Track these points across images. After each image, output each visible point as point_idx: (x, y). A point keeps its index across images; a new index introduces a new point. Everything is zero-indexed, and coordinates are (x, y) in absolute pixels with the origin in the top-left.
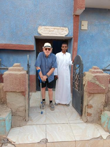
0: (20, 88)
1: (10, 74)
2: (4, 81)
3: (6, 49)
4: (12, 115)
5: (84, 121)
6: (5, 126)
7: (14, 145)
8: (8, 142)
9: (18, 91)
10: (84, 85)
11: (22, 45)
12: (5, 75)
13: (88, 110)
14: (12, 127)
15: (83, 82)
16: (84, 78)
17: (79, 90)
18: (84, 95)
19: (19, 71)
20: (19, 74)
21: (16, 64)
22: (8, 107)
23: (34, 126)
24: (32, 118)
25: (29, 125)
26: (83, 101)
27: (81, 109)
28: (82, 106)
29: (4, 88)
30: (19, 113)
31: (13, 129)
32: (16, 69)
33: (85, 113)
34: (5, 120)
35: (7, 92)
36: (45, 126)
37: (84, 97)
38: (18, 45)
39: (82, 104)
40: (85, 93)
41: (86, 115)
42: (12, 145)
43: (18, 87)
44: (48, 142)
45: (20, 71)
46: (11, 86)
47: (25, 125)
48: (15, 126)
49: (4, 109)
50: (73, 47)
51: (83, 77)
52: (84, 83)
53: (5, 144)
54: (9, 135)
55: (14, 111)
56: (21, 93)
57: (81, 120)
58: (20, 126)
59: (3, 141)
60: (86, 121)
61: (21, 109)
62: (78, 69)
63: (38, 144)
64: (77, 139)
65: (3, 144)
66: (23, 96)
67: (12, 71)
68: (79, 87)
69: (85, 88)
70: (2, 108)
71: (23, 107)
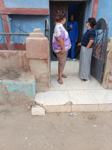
0: (43, 55)
1: (32, 41)
2: (27, 48)
3: (19, 14)
4: (36, 82)
5: (104, 88)
6: (32, 91)
7: (42, 106)
8: (36, 104)
9: (41, 58)
10: (108, 52)
11: (35, 9)
12: (28, 41)
13: (110, 77)
14: (36, 92)
15: (106, 49)
16: (109, 44)
17: (100, 58)
18: (107, 62)
19: (40, 37)
20: (42, 40)
21: (36, 29)
22: (31, 73)
23: (56, 91)
24: (53, 85)
25: (52, 90)
26: (105, 69)
27: (102, 76)
28: (103, 73)
29: (27, 55)
30: (42, 80)
31: (37, 94)
32: (37, 35)
33: (106, 80)
34: (32, 85)
35: (30, 59)
36: (67, 91)
37: (107, 64)
38: (31, 9)
39: (103, 72)
40: (108, 60)
41: (107, 82)
42: (40, 106)
43: (40, 54)
44: (73, 104)
45: (42, 37)
46: (34, 54)
47: (48, 91)
48: (39, 91)
49: (29, 75)
50: (93, 10)
51: (107, 43)
52: (108, 50)
53: (34, 106)
54: (35, 99)
55: (37, 78)
56: (44, 60)
57: (101, 86)
58: (44, 91)
59: (31, 104)
60: (107, 87)
61: (45, 76)
62: (102, 34)
63: (64, 106)
64: (101, 102)
65: (31, 106)
66: (45, 63)
67: (34, 37)
68: (101, 54)
69: (108, 56)
70: (26, 74)
71: (46, 74)
